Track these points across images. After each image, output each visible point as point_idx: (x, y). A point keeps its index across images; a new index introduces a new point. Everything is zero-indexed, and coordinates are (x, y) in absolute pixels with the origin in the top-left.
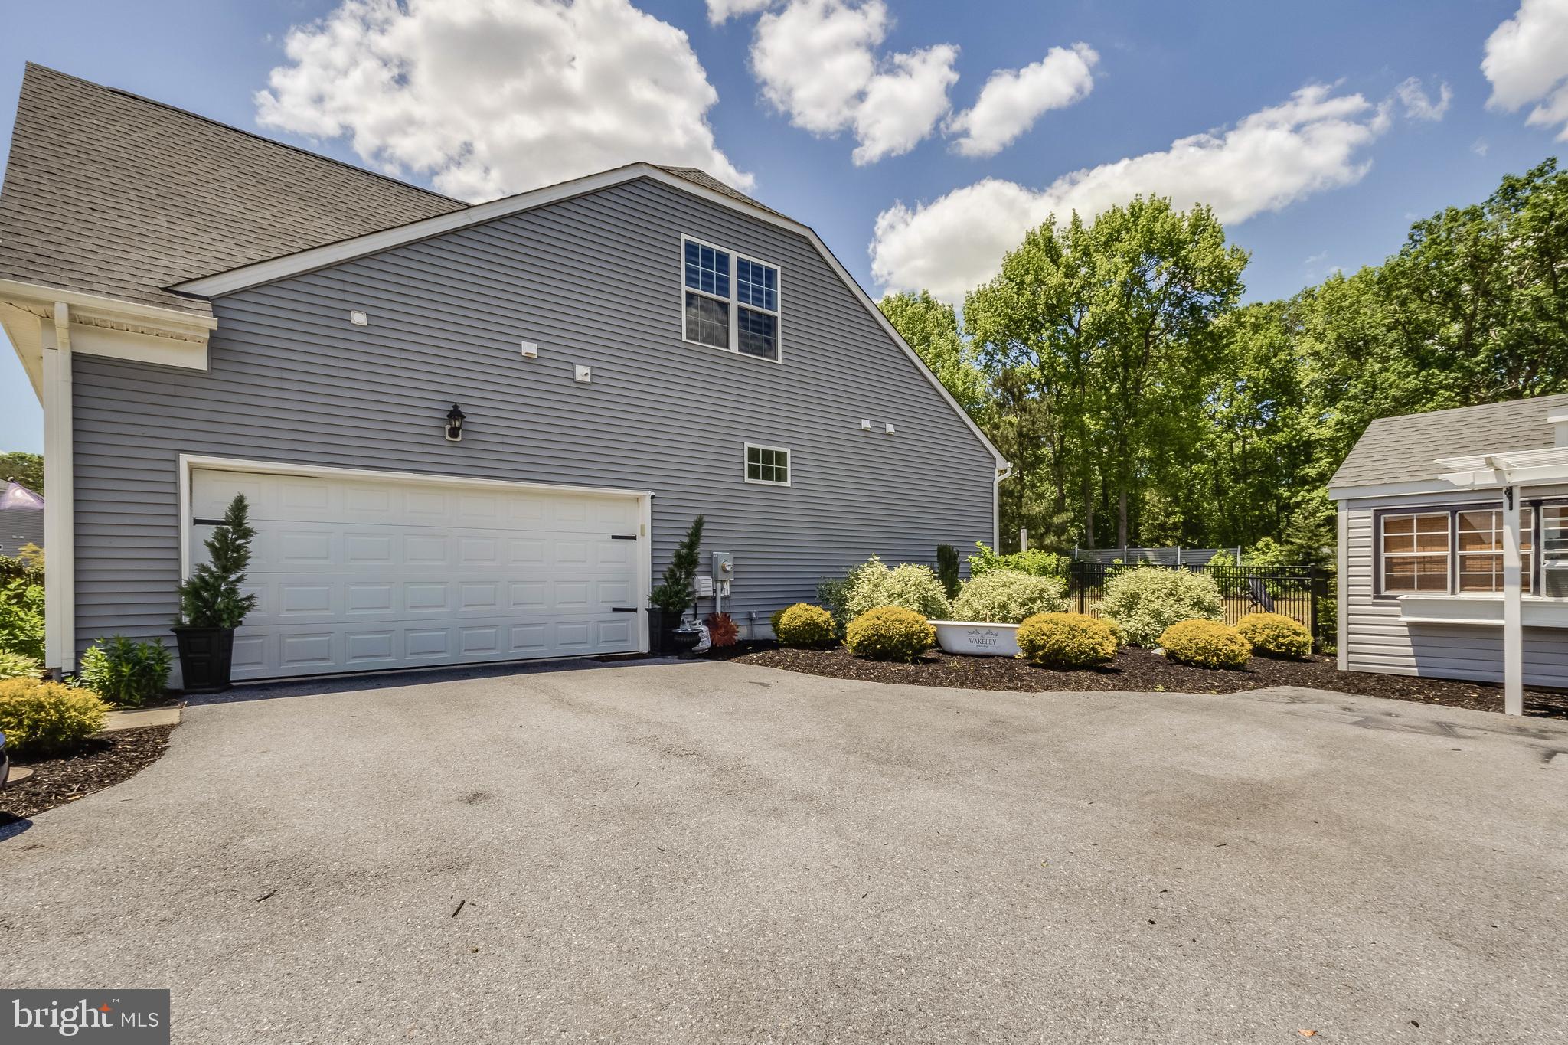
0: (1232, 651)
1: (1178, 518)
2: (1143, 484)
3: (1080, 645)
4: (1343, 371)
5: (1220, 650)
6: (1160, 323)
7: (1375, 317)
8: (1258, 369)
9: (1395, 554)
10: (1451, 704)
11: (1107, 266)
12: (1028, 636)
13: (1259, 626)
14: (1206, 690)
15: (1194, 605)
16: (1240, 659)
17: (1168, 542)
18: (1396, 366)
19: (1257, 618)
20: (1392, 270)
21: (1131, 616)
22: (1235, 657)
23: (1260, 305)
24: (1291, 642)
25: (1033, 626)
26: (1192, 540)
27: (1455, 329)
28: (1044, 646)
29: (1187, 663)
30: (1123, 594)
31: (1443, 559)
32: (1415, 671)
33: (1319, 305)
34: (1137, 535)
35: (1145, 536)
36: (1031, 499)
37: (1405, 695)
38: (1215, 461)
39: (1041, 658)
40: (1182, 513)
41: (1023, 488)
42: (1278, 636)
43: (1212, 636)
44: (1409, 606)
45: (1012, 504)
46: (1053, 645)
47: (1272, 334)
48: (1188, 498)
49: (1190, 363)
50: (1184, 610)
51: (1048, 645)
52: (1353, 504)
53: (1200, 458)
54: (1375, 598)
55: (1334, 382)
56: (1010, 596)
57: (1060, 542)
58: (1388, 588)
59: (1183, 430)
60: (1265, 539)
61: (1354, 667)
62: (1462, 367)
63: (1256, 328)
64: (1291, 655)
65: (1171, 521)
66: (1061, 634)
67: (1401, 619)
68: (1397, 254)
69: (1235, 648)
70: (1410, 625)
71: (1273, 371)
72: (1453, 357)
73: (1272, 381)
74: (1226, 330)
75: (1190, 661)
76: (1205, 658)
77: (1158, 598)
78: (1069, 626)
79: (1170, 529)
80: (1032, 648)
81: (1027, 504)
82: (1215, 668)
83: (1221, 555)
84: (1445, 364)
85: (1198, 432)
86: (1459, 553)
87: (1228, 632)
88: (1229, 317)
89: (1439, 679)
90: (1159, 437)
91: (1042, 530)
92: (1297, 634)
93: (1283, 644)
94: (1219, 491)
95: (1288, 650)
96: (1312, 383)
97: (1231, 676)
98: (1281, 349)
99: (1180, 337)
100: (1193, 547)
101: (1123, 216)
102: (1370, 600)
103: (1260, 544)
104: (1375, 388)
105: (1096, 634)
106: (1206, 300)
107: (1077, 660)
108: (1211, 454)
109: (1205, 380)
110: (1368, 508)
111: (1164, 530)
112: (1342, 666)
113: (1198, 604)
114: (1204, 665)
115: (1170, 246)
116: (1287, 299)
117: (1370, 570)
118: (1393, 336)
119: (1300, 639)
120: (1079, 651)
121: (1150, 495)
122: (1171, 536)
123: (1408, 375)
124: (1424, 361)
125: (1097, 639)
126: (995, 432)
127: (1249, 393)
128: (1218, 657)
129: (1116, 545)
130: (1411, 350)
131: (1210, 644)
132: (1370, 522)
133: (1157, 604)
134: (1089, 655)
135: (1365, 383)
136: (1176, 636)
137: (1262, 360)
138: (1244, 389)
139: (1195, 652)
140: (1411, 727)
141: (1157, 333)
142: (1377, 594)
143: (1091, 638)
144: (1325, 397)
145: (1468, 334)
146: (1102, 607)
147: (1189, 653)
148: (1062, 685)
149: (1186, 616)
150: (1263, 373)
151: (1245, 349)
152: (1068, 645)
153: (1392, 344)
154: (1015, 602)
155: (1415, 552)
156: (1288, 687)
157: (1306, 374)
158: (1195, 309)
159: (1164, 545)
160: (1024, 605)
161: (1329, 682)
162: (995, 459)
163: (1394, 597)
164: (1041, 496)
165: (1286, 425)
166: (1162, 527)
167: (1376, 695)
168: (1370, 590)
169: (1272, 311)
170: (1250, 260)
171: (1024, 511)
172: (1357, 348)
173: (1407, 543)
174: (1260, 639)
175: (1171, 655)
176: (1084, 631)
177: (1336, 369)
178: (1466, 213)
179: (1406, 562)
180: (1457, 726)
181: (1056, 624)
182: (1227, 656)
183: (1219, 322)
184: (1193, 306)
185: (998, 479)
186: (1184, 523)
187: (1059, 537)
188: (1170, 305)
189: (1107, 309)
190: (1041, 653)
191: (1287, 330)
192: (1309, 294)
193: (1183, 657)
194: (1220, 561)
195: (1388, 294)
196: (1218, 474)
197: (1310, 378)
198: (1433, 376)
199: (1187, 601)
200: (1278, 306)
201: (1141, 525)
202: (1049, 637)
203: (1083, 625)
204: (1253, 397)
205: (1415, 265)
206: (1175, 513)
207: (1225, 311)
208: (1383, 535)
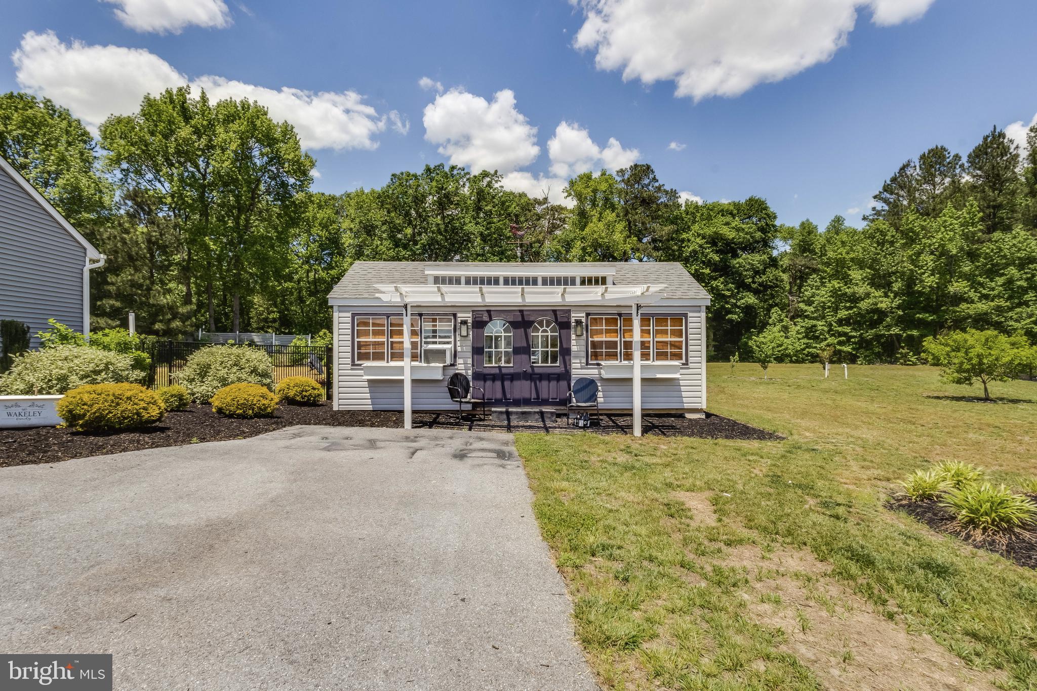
0: (264, 405)
1: (276, 315)
2: (251, 291)
3: (123, 411)
4: (364, 241)
5: (255, 405)
6: (262, 187)
7: (378, 216)
8: (322, 231)
9: (362, 339)
10: (382, 426)
11: (223, 136)
12: (67, 407)
13: (292, 385)
14: (235, 437)
15: (252, 372)
16: (269, 410)
17: (270, 330)
18: (385, 242)
19: (291, 380)
20: (383, 193)
21: (204, 382)
22: (266, 408)
23: (323, 194)
24: (310, 394)
25: (74, 397)
26: (285, 329)
27: (409, 231)
28: (84, 415)
29: (231, 416)
30: (198, 365)
31: (383, 343)
32: (370, 408)
33: (353, 202)
34: (249, 324)
35: (255, 326)
36: (159, 292)
37: (361, 423)
38: (299, 281)
39: (81, 426)
40: (278, 312)
41: (153, 283)
42: (303, 391)
43: (250, 395)
44: (369, 370)
45: (141, 295)
46: (95, 413)
47: (328, 212)
48: (283, 303)
49: (282, 218)
50: (244, 376)
51: (88, 414)
52: (342, 308)
53: (289, 278)
54: (352, 365)
55: (360, 246)
56: (71, 370)
57: (185, 326)
58: (358, 360)
59: (278, 260)
60: (324, 330)
61: (342, 408)
62: (411, 250)
63: (320, 207)
64: (310, 403)
65: (271, 316)
66: (103, 403)
67: (364, 378)
68: (385, 186)
69: (265, 402)
70: (369, 381)
71: (330, 233)
72: (408, 244)
73: (329, 240)
74: (302, 202)
75: (232, 414)
76: (244, 412)
77: (224, 368)
78: (114, 395)
79: (271, 322)
80: (72, 417)
81: (155, 296)
82: (251, 418)
83: (299, 339)
84: (405, 247)
85: (286, 262)
86: (390, 340)
87: (262, 391)
88: (304, 195)
89: (381, 411)
90: (261, 260)
91: (169, 316)
92: (314, 389)
93: (305, 396)
94: (301, 300)
95: (309, 399)
96: (350, 245)
97: (261, 422)
98: (334, 222)
99: (275, 200)
100: (285, 333)
101: (236, 107)
102: (349, 366)
103: (321, 333)
104: (377, 254)
105: (142, 400)
106: (292, 181)
107: (120, 424)
108: (296, 277)
109: (292, 231)
110: (348, 311)
111: (267, 322)
112: (335, 408)
113: (254, 371)
114: (243, 417)
115: (269, 140)
116: (338, 195)
117: (349, 349)
118: (384, 228)
119: (316, 392)
120: (122, 416)
121: (257, 299)
122: (271, 326)
123: (390, 249)
124: (397, 244)
125: (142, 404)
126: (125, 236)
127: (317, 244)
128: (253, 410)
129: (232, 331)
130: (391, 236)
131: (248, 401)
132: (349, 320)
133: (223, 372)
134: (133, 419)
135: (372, 249)
136: (223, 396)
137: (324, 226)
138: (315, 241)
139: (237, 407)
140: (355, 446)
141: (261, 193)
142: (353, 364)
143: (135, 404)
144: (356, 254)
145: (414, 235)
146: (181, 375)
147: (232, 408)
148: (94, 451)
149: (245, 380)
150: (324, 233)
151: (315, 217)
152: (110, 412)
153: (382, 231)
154: (77, 374)
155: (371, 339)
156: (300, 426)
157: (347, 240)
158: (284, 185)
159: (267, 332)
160: (89, 376)
161: (324, 419)
162: (85, 249)
163: (360, 365)
164: (169, 291)
165: (337, 266)
166: (266, 320)
167: (347, 426)
168: (349, 361)
169: (329, 199)
170: (316, 164)
171: (151, 301)
172: (369, 229)
173: (366, 333)
174: (291, 394)
175: (220, 411)
176: (129, 398)
177: (360, 240)
178: (413, 175)
179: (367, 344)
180: (378, 440)
181: (99, 394)
182: (260, 408)
183: (299, 196)
184: (283, 182)
185: (88, 266)
186: (280, 317)
187: (183, 323)
188: (269, 177)
189: (223, 165)
190: (81, 422)
191: (337, 213)
192: (348, 195)
193: (228, 412)
194: (298, 343)
195: (382, 205)
196: (300, 290)
197: (348, 242)
198: (400, 251)
199: (247, 370)
200: (333, 198)
201: (252, 318)
202: (91, 406)
203: (129, 394)
204: (319, 247)
205: (393, 194)
206: (274, 312)
207: (302, 191)
208: (356, 328)
